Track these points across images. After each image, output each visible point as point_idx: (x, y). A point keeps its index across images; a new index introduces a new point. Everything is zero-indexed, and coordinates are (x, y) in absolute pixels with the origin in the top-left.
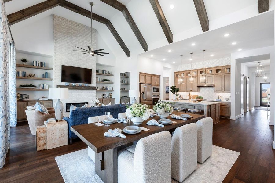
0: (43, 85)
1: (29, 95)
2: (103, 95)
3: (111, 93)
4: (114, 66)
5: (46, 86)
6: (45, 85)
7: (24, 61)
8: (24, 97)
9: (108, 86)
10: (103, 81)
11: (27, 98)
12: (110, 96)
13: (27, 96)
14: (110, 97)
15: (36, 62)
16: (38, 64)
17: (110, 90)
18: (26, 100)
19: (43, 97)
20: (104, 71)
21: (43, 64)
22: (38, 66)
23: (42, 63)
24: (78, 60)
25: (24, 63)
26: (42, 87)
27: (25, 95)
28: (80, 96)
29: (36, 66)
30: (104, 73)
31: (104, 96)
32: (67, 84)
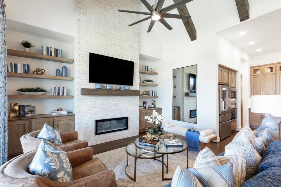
0: (59, 88)
1: (34, 107)
2: (144, 103)
3: (154, 99)
4: (161, 60)
5: (63, 91)
6: (61, 89)
7: (27, 45)
8: (26, 110)
9: (151, 89)
10: (145, 82)
11: (31, 111)
12: (153, 104)
13: (31, 109)
14: (153, 106)
15: (48, 48)
16: (51, 52)
17: (154, 95)
18: (30, 114)
19: (58, 110)
20: (145, 66)
21: (60, 52)
22: (51, 55)
23: (57, 50)
24: (113, 46)
25: (27, 49)
26: (57, 91)
27: (28, 106)
28: (116, 107)
29: (48, 54)
30: (146, 70)
31: (145, 106)
32: (97, 87)
